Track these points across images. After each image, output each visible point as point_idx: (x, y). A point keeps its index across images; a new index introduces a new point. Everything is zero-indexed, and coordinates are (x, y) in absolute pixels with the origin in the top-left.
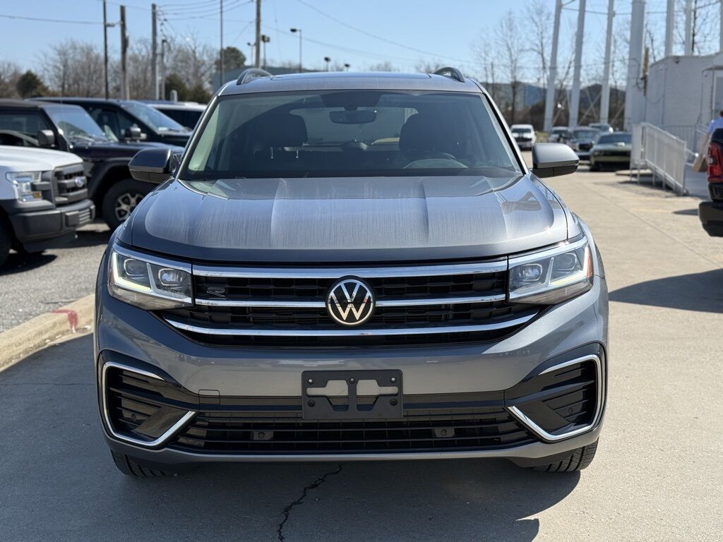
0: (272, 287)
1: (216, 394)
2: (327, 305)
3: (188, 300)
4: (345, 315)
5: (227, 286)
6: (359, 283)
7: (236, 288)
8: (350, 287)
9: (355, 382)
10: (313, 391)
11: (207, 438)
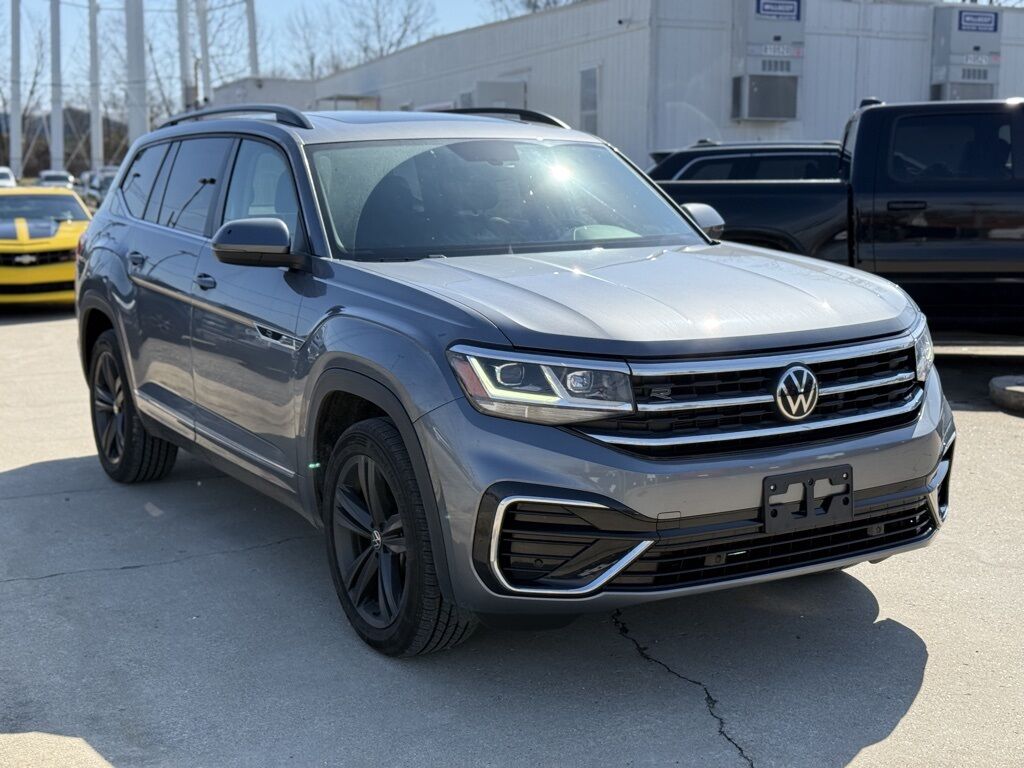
0: (719, 383)
1: (677, 515)
2: (775, 398)
3: (628, 407)
4: (794, 409)
5: (673, 386)
6: (806, 371)
7: (682, 387)
8: (799, 375)
9: (812, 483)
10: (774, 499)
11: (658, 571)
